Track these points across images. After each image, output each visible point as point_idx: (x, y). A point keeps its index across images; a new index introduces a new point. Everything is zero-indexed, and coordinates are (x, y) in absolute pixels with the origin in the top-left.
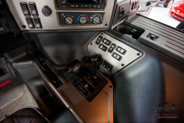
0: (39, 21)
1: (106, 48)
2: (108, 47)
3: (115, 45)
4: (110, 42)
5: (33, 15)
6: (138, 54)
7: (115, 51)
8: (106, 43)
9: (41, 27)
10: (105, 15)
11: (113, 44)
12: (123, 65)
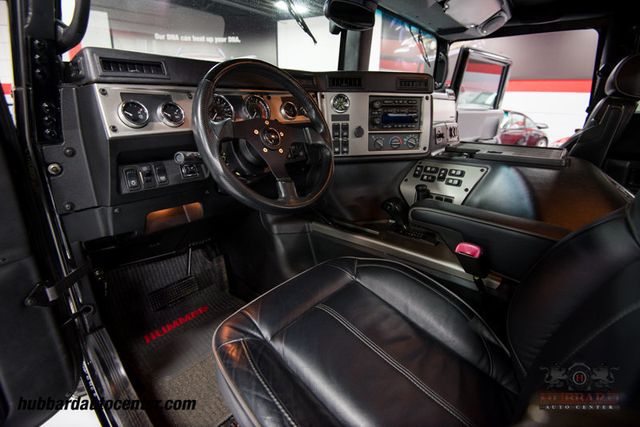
0: (346, 144)
1: (434, 178)
2: (436, 175)
3: (446, 170)
4: (437, 169)
5: (343, 136)
6: (482, 170)
7: (448, 176)
8: (431, 172)
9: (347, 152)
10: (422, 136)
11: (442, 169)
12: (466, 190)
